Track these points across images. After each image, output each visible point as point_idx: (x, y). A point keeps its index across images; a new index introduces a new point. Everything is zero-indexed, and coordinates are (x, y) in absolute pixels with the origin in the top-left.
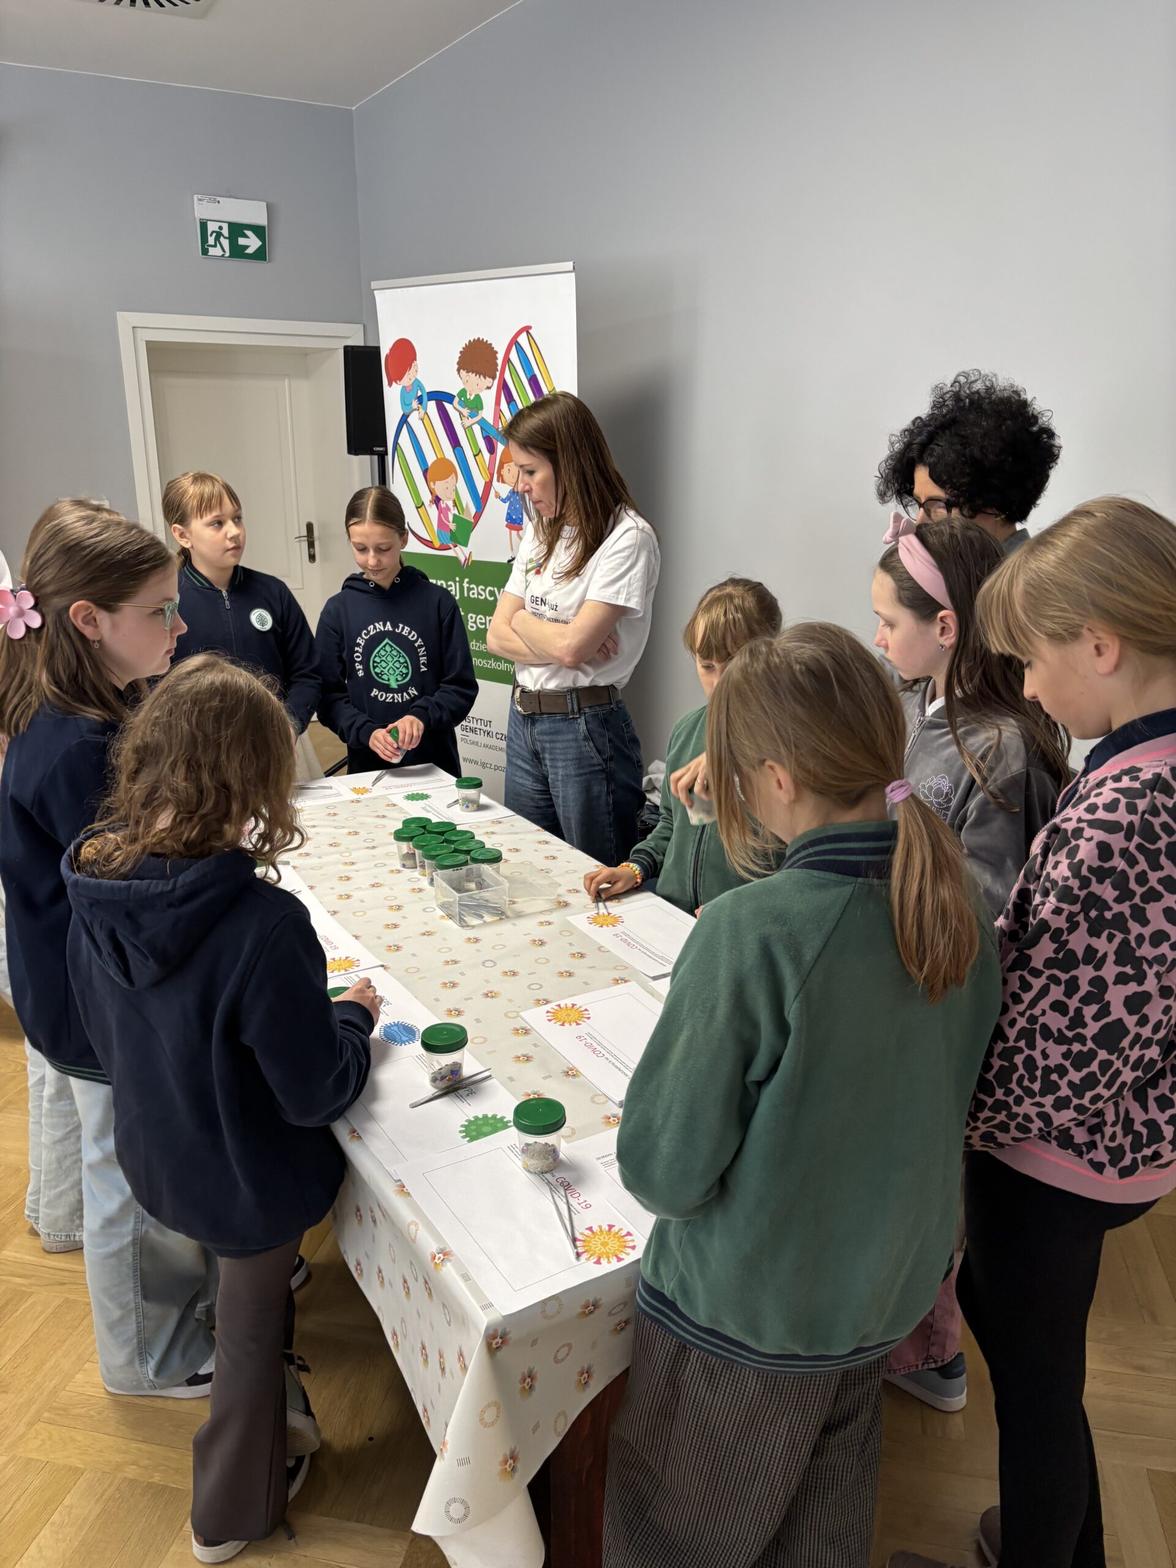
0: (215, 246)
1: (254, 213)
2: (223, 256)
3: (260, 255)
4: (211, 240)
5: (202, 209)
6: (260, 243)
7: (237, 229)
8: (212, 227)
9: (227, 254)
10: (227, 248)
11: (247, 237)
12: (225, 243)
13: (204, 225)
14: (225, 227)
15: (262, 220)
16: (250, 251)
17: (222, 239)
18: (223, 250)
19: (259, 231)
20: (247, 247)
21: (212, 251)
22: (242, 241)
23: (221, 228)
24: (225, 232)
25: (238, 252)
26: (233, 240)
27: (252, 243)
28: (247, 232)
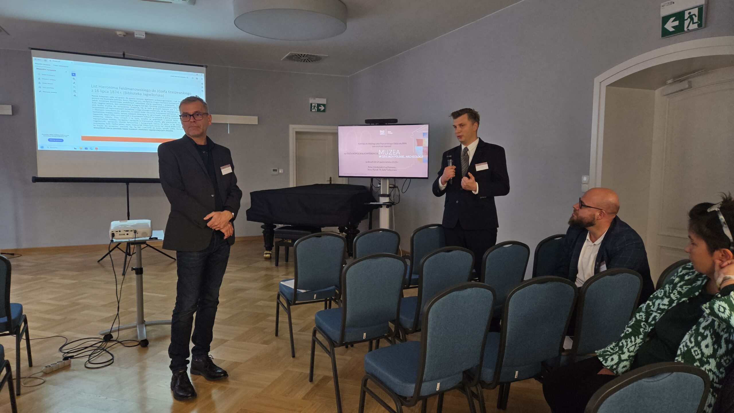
1: (323, 101)
2: (315, 111)
3: (324, 111)
4: (313, 108)
5: (311, 101)
6: (324, 108)
7: (319, 105)
8: (313, 105)
10: (316, 110)
13: (311, 104)
14: (316, 105)
15: (325, 103)
16: (322, 110)
17: (315, 108)
18: (315, 110)
19: (324, 105)
21: (313, 110)
22: (320, 108)
23: (315, 105)
24: (316, 106)
25: (319, 110)
26: (318, 107)
27: (322, 108)
28: (321, 106)
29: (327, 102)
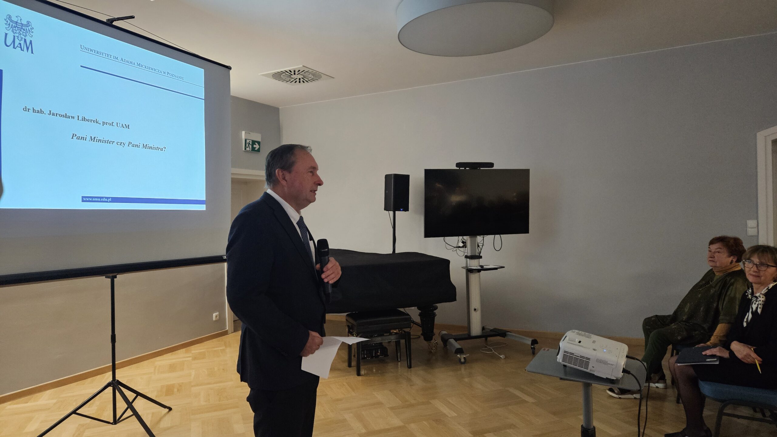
0: (248, 147)
1: (257, 137)
2: (250, 150)
3: (259, 150)
4: (247, 145)
6: (259, 147)
7: (254, 142)
8: (248, 141)
9: (251, 150)
10: (251, 148)
11: (256, 144)
12: (250, 146)
13: (246, 140)
14: (251, 141)
15: (259, 140)
16: (256, 149)
17: (250, 145)
19: (259, 143)
20: (256, 148)
21: (248, 149)
22: (255, 146)
23: (250, 142)
25: (253, 149)
26: (252, 146)
27: (257, 146)
28: (256, 143)
29: (262, 140)
